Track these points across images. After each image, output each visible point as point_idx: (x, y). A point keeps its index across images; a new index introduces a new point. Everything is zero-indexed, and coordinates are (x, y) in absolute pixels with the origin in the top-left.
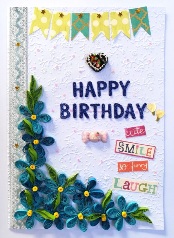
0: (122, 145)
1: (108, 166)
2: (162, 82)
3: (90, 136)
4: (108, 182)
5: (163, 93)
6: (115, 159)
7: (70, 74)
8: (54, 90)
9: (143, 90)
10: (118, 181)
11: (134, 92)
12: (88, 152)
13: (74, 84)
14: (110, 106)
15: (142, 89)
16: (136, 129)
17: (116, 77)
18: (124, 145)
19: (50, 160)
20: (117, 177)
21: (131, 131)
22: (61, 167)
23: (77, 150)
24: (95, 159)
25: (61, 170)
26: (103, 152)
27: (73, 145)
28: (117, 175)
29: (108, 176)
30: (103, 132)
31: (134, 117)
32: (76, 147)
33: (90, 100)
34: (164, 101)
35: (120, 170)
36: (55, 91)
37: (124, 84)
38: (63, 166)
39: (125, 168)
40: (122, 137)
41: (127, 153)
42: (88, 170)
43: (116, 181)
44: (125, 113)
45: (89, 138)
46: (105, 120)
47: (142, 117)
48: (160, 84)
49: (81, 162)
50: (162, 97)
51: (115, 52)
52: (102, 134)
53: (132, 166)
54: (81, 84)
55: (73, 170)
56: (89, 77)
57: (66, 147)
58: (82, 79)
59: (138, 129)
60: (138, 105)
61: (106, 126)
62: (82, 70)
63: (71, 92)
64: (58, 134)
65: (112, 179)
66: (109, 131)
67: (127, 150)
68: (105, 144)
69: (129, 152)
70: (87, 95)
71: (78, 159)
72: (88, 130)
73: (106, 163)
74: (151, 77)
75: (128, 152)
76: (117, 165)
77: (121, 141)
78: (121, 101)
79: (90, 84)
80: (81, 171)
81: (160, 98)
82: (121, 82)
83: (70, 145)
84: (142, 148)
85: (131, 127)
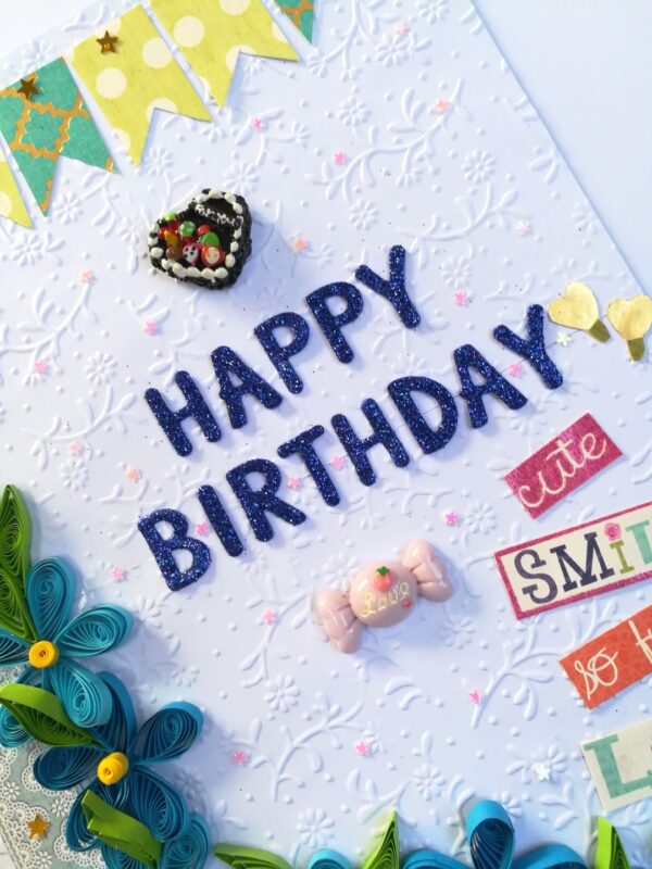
0: (533, 566)
1: (522, 703)
2: (553, 166)
3: (355, 607)
4: (566, 787)
5: (592, 213)
6: (537, 651)
7: (112, 362)
8: (77, 476)
9: (485, 251)
10: (616, 756)
11: (452, 283)
12: (387, 688)
13: (154, 399)
14: (370, 409)
15: (481, 249)
16: (555, 452)
17: (329, 262)
18: (544, 563)
19: (226, 818)
20: (599, 737)
21: (540, 474)
22: (299, 827)
23: (329, 706)
24: (437, 702)
25: (307, 843)
26: (461, 648)
27: (293, 689)
28: (590, 724)
29: (551, 751)
30: (406, 552)
31: (515, 400)
32: (318, 694)
33: (267, 433)
34: (613, 246)
35: (589, 693)
36: (82, 476)
37: (383, 270)
38: (301, 816)
39: (610, 669)
40: (514, 526)
41: (580, 589)
42: (434, 772)
43: (601, 760)
44: (462, 405)
45: (356, 618)
46: (387, 486)
47: (552, 379)
48: (552, 179)
49: (377, 751)
50: (595, 232)
51: (265, 155)
52: (407, 563)
53: (642, 643)
54: (183, 380)
55: (363, 810)
56: (204, 328)
57: (270, 716)
58: (176, 354)
59: (568, 448)
60: (503, 335)
61: (409, 514)
62: (156, 314)
63: (156, 445)
64: (197, 672)
65: (577, 759)
66: (431, 530)
67: (575, 577)
68: (448, 604)
69: (588, 578)
70: (239, 419)
71: (358, 744)
72: (327, 578)
73: (504, 692)
74: (492, 172)
75: (584, 583)
76: (564, 674)
77: (518, 547)
78: (412, 357)
79: (224, 360)
80: (401, 795)
81: (588, 245)
82: (364, 274)
83: (283, 696)
84: (641, 525)
85: (530, 453)
